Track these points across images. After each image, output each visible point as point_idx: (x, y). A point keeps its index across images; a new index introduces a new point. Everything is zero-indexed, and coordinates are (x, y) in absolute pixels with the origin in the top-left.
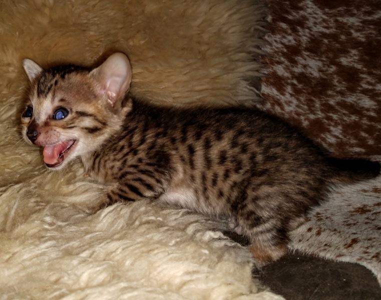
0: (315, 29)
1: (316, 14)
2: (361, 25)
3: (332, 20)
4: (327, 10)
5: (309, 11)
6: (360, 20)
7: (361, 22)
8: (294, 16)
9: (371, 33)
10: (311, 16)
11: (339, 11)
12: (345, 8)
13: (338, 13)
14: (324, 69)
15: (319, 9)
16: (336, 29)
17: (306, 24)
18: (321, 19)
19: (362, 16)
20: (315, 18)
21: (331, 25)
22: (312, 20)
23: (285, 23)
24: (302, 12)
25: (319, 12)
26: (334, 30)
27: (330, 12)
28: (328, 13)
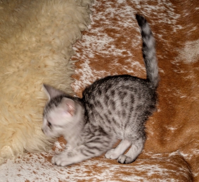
0: (85, 82)
1: (88, 72)
4: (95, 71)
5: (85, 69)
11: (101, 73)
12: (105, 71)
15: (90, 69)
17: (81, 78)
18: (90, 76)
20: (87, 74)
22: (85, 76)
24: (80, 70)
25: (90, 71)
28: (95, 73)
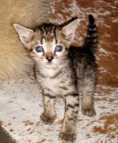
1: (77, 10)
2: (97, 17)
3: (84, 14)
4: (82, 8)
5: (74, 8)
6: (97, 15)
7: (97, 16)
8: (66, 11)
9: (101, 22)
10: (74, 11)
11: (88, 10)
12: (91, 8)
13: (88, 11)
14: (77, 38)
16: (85, 18)
17: (71, 15)
18: (79, 13)
19: (98, 13)
20: (76, 12)
21: (83, 16)
22: (74, 13)
23: (61, 14)
24: (70, 9)
25: (79, 9)
26: (84, 19)
27: (84, 10)
28: (83, 10)
